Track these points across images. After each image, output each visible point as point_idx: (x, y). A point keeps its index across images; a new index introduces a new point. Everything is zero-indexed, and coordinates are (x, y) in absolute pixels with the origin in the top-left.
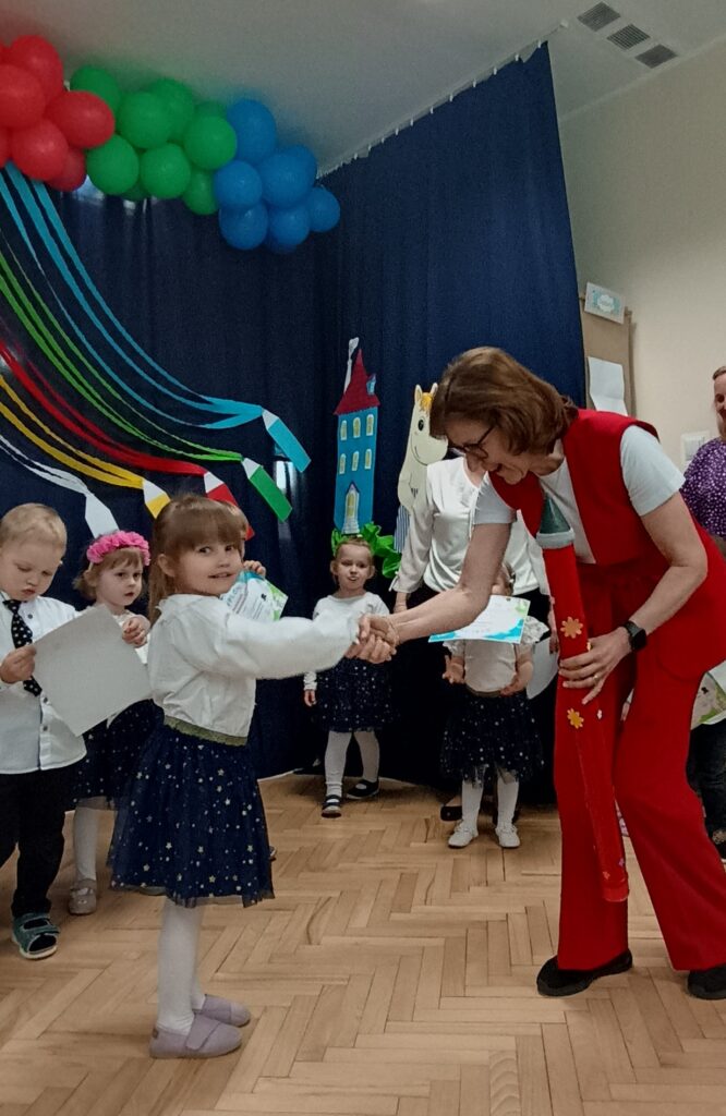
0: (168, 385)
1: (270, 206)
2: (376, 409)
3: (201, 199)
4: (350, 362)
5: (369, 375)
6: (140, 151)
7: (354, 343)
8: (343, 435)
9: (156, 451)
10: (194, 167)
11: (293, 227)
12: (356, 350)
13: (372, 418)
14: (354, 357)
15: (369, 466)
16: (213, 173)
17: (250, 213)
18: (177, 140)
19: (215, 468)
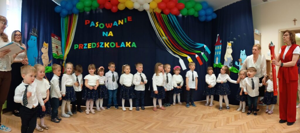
0: (190, 41)
1: (206, 15)
2: (221, 45)
3: (196, 15)
4: (217, 38)
5: (220, 40)
6: (188, 9)
7: (218, 35)
8: (216, 49)
9: (189, 51)
10: (195, 11)
11: (210, 18)
12: (218, 36)
13: (221, 46)
14: (218, 37)
15: (220, 54)
16: (198, 11)
17: (203, 17)
18: (193, 7)
19: (197, 54)
